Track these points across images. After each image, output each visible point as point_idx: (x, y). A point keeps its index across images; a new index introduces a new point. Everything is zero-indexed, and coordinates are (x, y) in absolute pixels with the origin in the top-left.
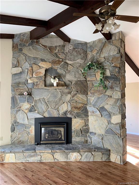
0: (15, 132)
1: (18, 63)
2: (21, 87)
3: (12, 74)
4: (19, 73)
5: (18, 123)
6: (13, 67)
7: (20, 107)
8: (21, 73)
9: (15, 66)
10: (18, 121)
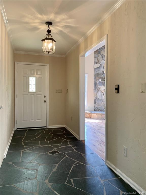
0: (96, 104)
1: (98, 61)
2: (99, 76)
3: (94, 68)
4: (98, 67)
5: (98, 98)
6: (95, 64)
7: (99, 89)
8: (99, 67)
9: (96, 63)
10: (98, 97)
